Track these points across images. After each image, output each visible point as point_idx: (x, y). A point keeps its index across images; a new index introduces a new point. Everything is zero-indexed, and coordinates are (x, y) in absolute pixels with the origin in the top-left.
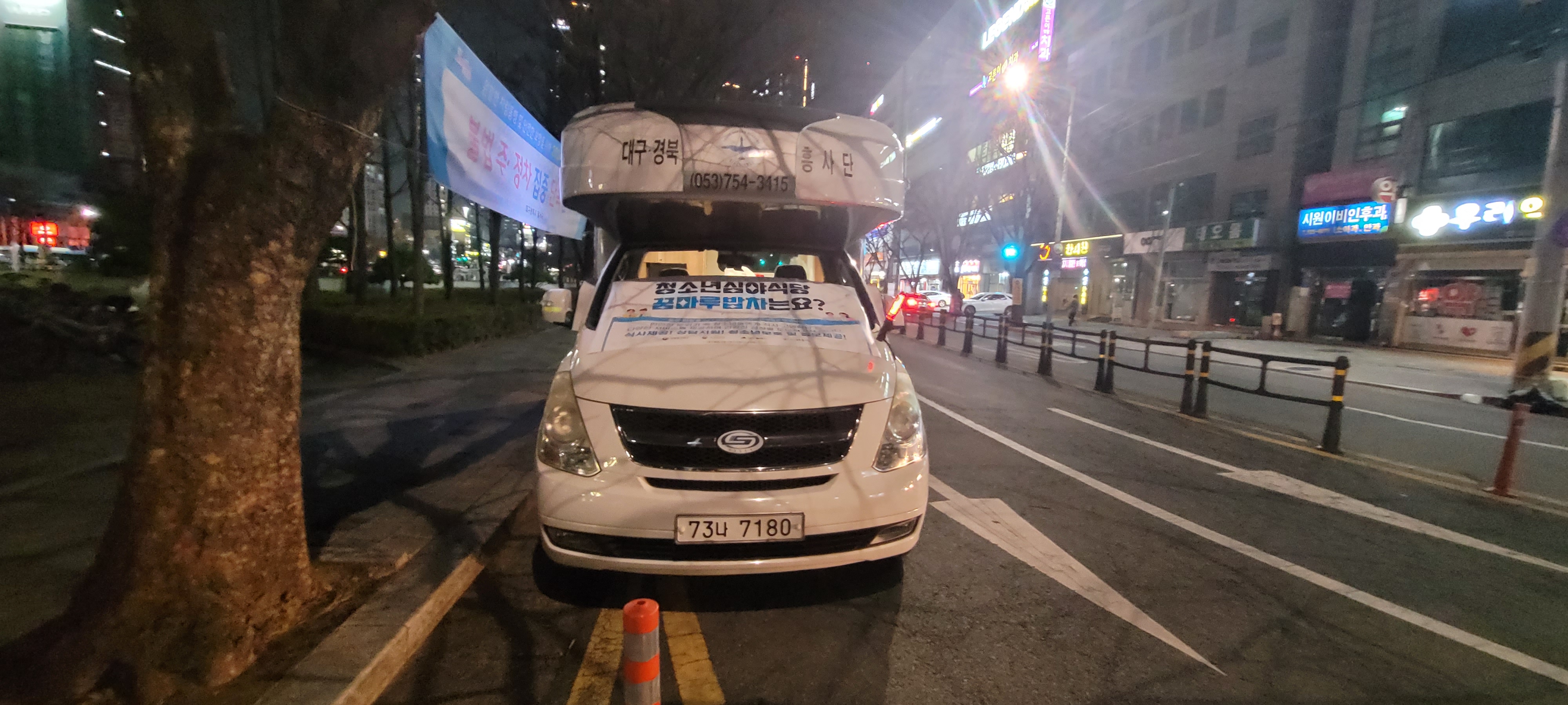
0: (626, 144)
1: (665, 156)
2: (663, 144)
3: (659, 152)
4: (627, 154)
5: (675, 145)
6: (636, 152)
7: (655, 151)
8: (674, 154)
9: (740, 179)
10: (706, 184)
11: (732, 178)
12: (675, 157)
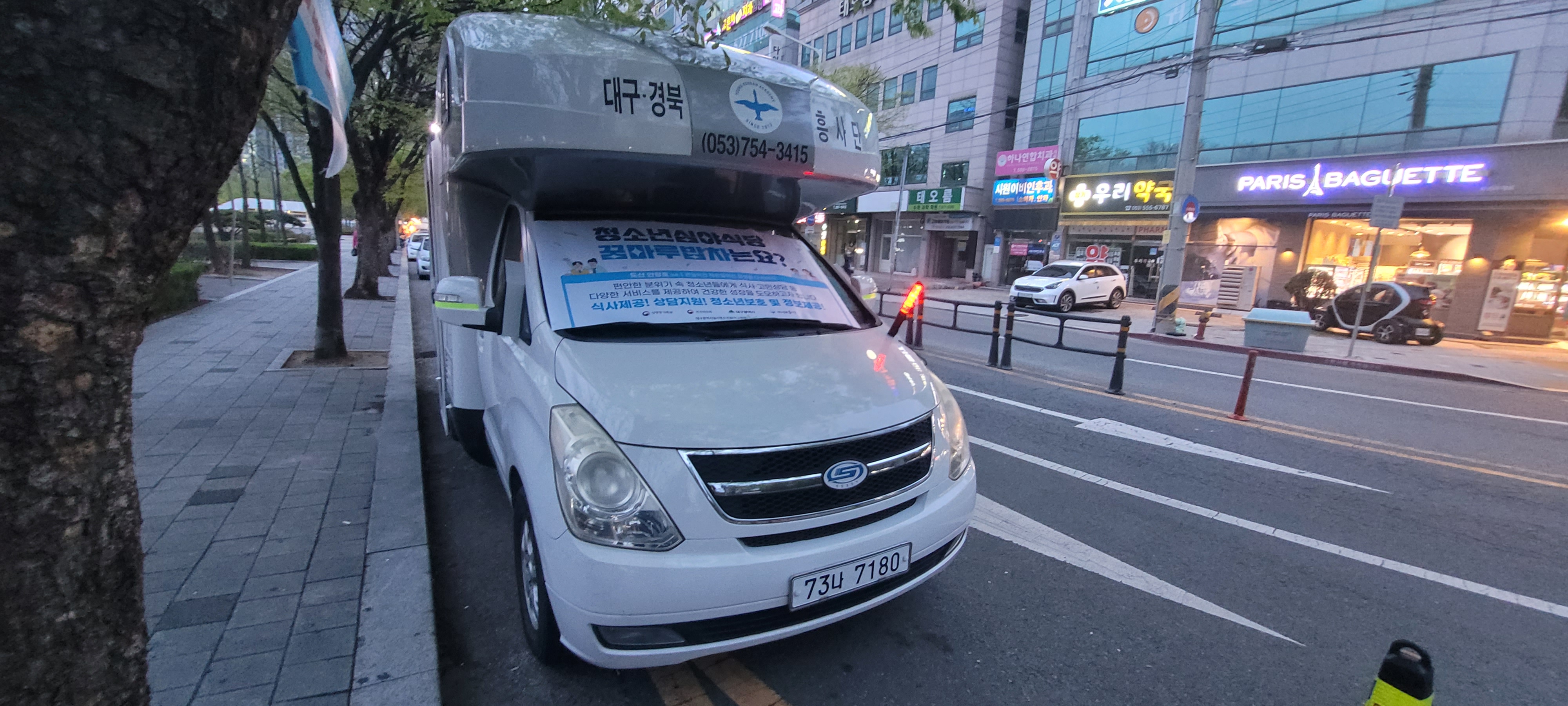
0: (606, 82)
1: (667, 104)
2: (661, 88)
3: (657, 99)
4: (611, 97)
5: (677, 92)
6: (625, 95)
7: (652, 97)
8: (678, 104)
9: (758, 144)
10: (721, 147)
11: (750, 143)
12: (680, 108)
